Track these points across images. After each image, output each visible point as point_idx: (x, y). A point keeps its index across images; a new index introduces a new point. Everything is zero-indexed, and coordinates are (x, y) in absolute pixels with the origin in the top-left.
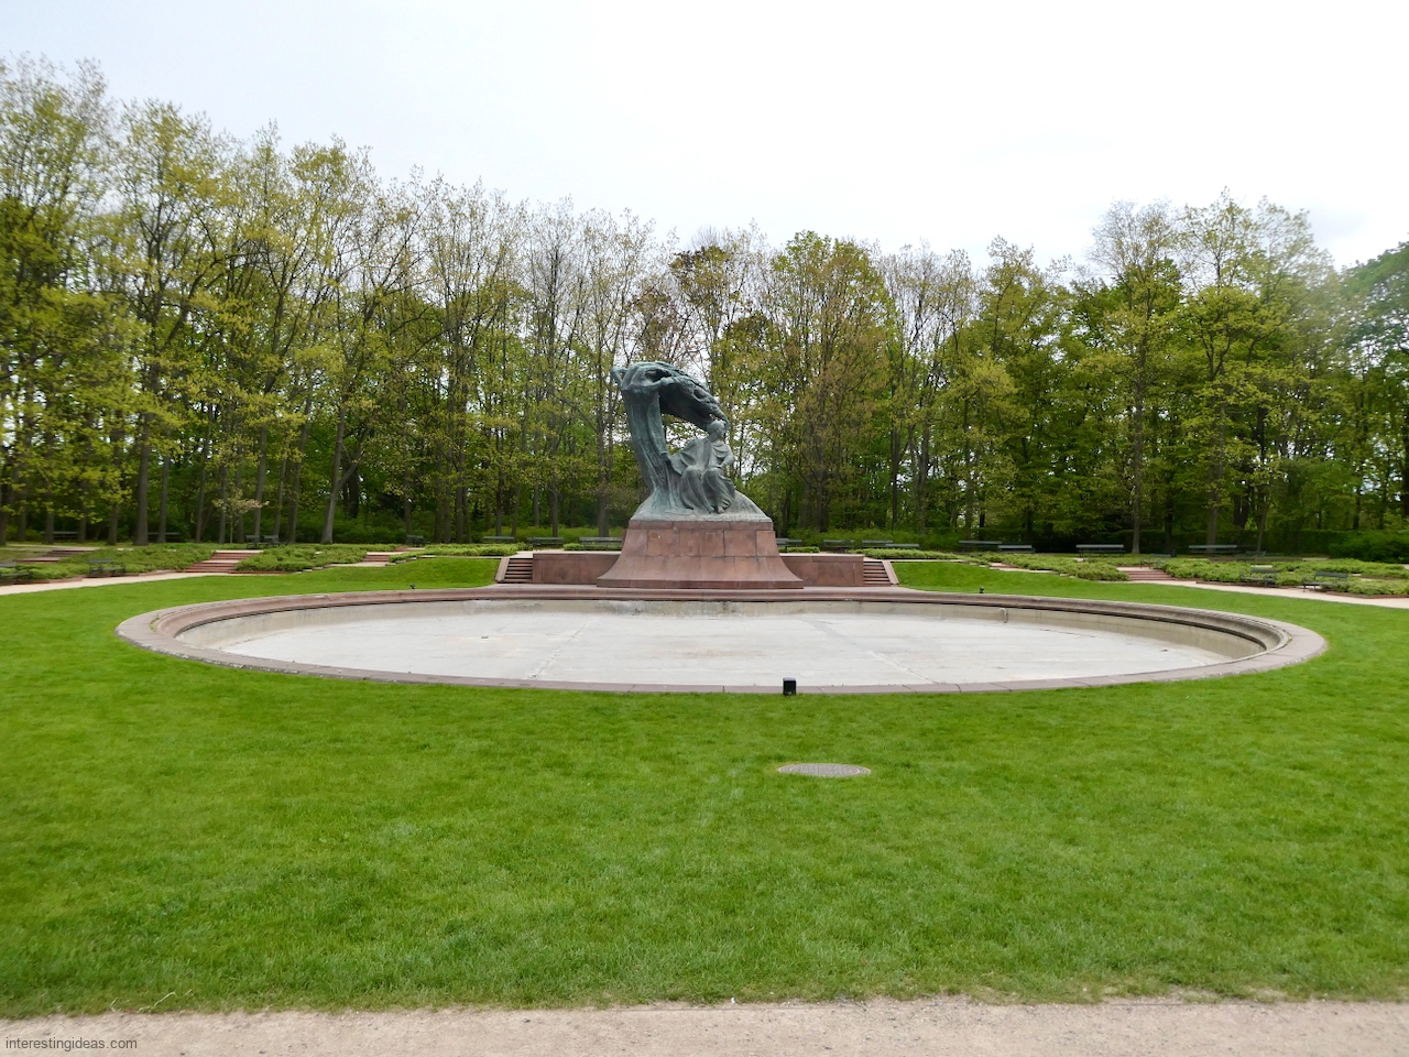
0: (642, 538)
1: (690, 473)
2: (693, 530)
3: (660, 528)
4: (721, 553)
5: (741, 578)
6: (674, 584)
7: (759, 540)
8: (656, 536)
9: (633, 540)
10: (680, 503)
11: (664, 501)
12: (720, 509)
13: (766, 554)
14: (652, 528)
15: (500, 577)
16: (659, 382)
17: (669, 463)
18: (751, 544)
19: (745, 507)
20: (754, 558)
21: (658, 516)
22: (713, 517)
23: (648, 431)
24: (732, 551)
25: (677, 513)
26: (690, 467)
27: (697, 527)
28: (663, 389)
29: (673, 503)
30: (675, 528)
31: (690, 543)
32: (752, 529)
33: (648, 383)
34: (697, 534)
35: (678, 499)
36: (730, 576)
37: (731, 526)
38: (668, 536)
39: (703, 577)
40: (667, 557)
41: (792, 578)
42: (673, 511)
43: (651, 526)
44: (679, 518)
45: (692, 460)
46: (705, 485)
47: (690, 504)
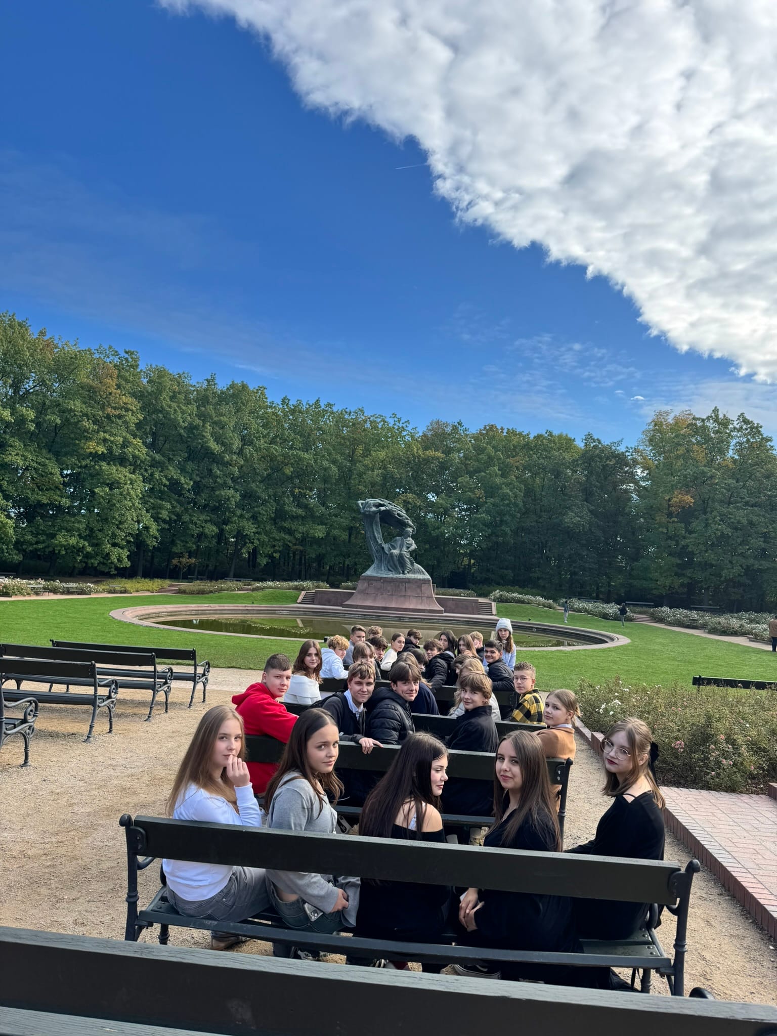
0: (366, 585)
1: (391, 554)
2: (390, 582)
3: (375, 580)
4: (403, 594)
5: (411, 607)
6: (377, 608)
7: (423, 588)
8: (372, 584)
9: (361, 585)
10: (386, 569)
11: (379, 567)
12: (406, 572)
13: (426, 595)
14: (372, 580)
15: (299, 601)
16: (378, 509)
17: (383, 548)
18: (419, 591)
19: (420, 572)
20: (420, 597)
21: (375, 574)
22: (401, 576)
23: (373, 532)
24: (409, 593)
26: (393, 551)
27: (392, 580)
28: (380, 512)
29: (383, 568)
30: (382, 581)
31: (389, 588)
32: (421, 583)
33: (374, 509)
34: (392, 584)
35: (386, 566)
36: (407, 605)
37: (409, 581)
38: (379, 584)
39: (393, 605)
40: (377, 594)
41: (441, 608)
42: (383, 572)
43: (371, 579)
44: (385, 576)
45: (394, 548)
46: (399, 560)
47: (391, 568)
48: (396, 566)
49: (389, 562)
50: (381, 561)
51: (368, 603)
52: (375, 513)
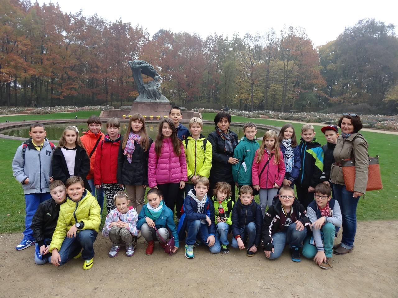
0: (137, 106)
1: (149, 90)
2: (150, 104)
4: (157, 110)
7: (166, 107)
8: (140, 106)
10: (147, 97)
11: (143, 97)
12: (157, 99)
16: (140, 66)
17: (144, 87)
19: (164, 99)
21: (141, 101)
22: (155, 101)
23: (138, 78)
24: (160, 109)
26: (149, 88)
29: (145, 97)
30: (145, 104)
31: (149, 108)
33: (138, 66)
37: (160, 103)
38: (143, 106)
40: (143, 111)
42: (145, 99)
43: (139, 103)
44: (146, 101)
45: (150, 86)
46: (153, 93)
47: (149, 98)
48: (152, 96)
49: (148, 94)
50: (143, 94)
52: (139, 68)
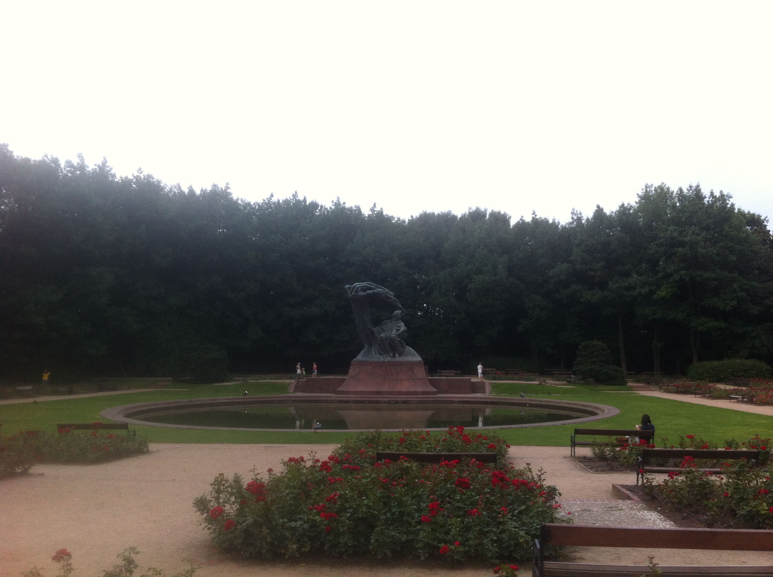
1: (381, 338)
3: (366, 365)
5: (404, 390)
6: (371, 393)
9: (353, 371)
10: (377, 353)
11: (370, 352)
12: (397, 355)
13: (419, 377)
15: (292, 390)
16: (366, 293)
17: (373, 332)
18: (411, 373)
20: (412, 380)
21: (365, 359)
22: (392, 359)
23: (362, 317)
25: (377, 357)
26: (382, 335)
27: (384, 364)
28: (368, 295)
32: (411, 365)
33: (362, 293)
34: (384, 368)
35: (376, 350)
36: (399, 388)
37: (401, 364)
39: (386, 389)
40: (369, 379)
41: (433, 389)
45: (384, 331)
46: (389, 343)
47: (381, 352)
48: (386, 349)
49: (379, 346)
51: (361, 388)
